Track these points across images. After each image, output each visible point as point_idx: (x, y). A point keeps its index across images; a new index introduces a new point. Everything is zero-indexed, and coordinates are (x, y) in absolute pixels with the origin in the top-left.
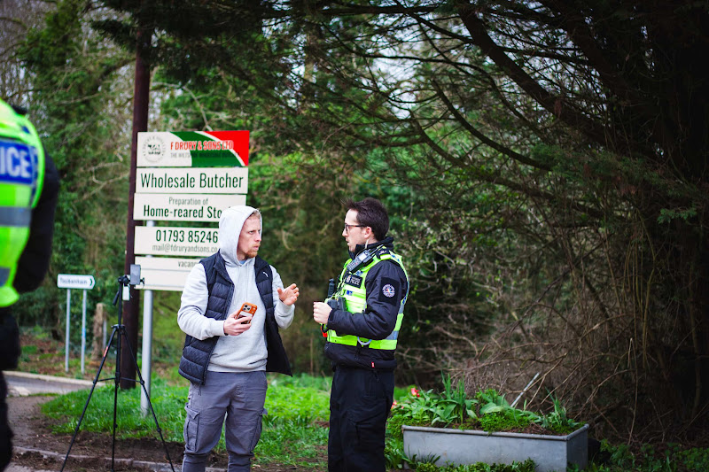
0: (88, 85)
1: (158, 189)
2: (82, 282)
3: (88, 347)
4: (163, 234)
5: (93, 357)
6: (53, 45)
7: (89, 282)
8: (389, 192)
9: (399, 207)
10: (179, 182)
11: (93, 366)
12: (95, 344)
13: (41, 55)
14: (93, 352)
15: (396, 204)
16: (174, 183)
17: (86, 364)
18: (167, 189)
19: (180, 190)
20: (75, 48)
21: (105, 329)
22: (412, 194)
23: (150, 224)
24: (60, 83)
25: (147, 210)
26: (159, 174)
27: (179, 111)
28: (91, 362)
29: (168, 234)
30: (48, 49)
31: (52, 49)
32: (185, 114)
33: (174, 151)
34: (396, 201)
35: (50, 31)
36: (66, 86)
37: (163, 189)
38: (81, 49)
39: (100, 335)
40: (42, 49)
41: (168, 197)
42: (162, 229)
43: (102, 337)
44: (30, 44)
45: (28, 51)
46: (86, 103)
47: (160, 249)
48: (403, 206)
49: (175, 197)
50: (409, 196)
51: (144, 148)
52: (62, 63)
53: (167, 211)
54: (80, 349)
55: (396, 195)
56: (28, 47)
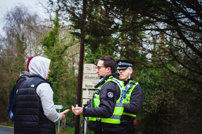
0: (61, 51)
1: (89, 80)
2: (59, 107)
3: (60, 126)
4: (91, 93)
5: (61, 129)
6: (51, 40)
7: (61, 107)
8: (147, 82)
9: (150, 87)
10: (96, 78)
11: (61, 131)
12: (62, 125)
13: (47, 43)
14: (61, 127)
15: (149, 86)
16: (94, 78)
17: (60, 130)
18: (92, 80)
19: (96, 80)
20: (57, 41)
21: (65, 120)
22: (153, 83)
23: (87, 90)
24: (53, 51)
25: (86, 86)
26: (90, 75)
27: (87, 59)
28: (61, 130)
29: (92, 92)
30: (49, 41)
31: (50, 41)
32: (89, 60)
33: (94, 69)
34: (149, 85)
35: (50, 36)
36: (54, 52)
37: (91, 80)
38: (59, 41)
39: (63, 122)
40: (48, 41)
41: (92, 82)
42: (91, 91)
43: (64, 123)
44: (44, 40)
45: (44, 42)
46: (60, 56)
47: (90, 97)
48: (151, 86)
49: (94, 82)
50: (152, 83)
51: (86, 68)
52: (53, 45)
53: (92, 86)
54: (58, 126)
55: (149, 83)
56: (44, 41)
